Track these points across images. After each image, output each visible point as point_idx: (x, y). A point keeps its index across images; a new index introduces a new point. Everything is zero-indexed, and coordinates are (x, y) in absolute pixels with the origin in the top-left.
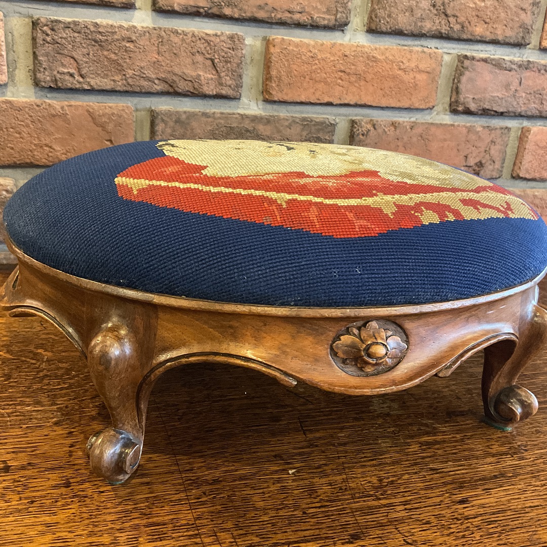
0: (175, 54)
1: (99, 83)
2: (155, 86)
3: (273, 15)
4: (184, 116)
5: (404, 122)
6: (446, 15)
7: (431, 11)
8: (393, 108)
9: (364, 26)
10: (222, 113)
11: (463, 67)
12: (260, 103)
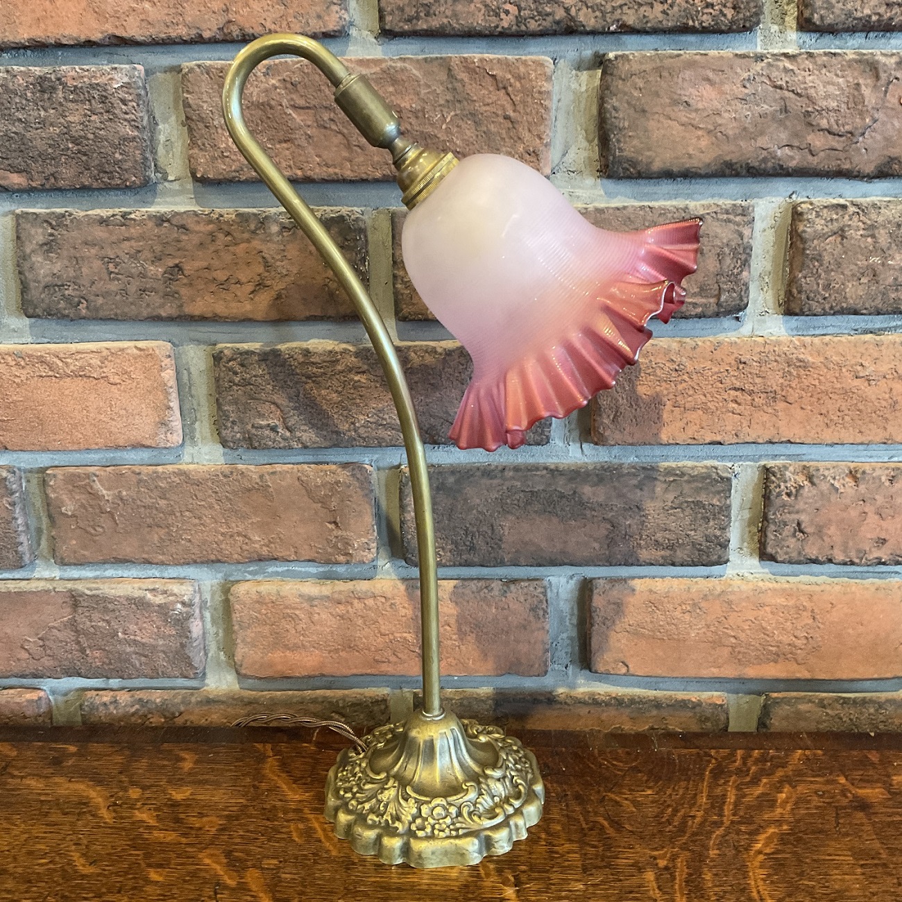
4: (451, 480)
9: (780, 305)
10: (517, 469)
12: (587, 446)
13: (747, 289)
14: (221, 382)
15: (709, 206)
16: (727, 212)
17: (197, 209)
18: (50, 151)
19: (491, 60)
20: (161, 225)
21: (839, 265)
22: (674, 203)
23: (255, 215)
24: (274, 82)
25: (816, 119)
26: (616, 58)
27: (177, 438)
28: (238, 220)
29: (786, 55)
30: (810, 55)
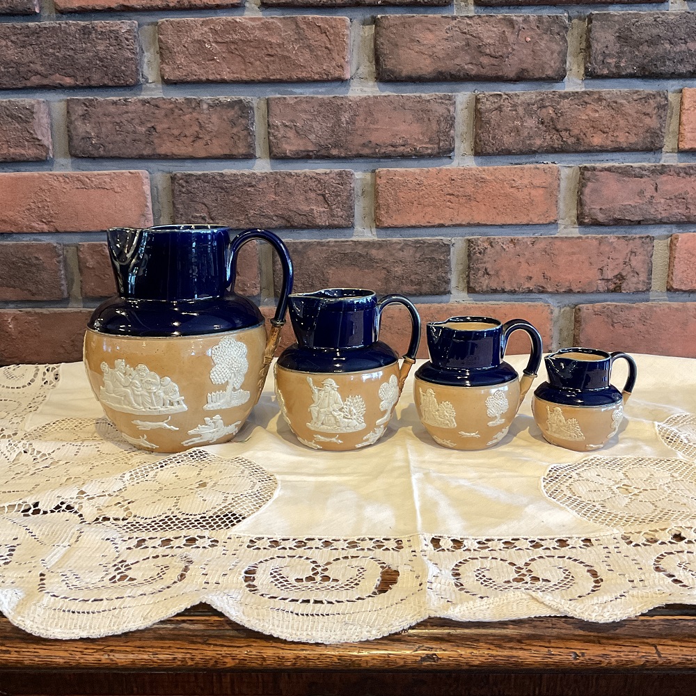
0: (290, 193)
2: (274, 222)
3: (377, 150)
4: (301, 246)
5: (523, 238)
6: (557, 130)
7: (539, 128)
8: (509, 225)
9: (472, 150)
10: (336, 242)
11: (583, 178)
12: (374, 230)
13: (454, 139)
14: (175, 192)
15: (431, 96)
16: (441, 99)
17: (164, 96)
18: (87, 65)
19: (318, 18)
20: (144, 105)
21: (499, 125)
22: (415, 94)
23: (195, 99)
24: (206, 29)
25: (483, 49)
26: (381, 17)
28: (186, 102)
29: (467, 17)
30: (480, 16)
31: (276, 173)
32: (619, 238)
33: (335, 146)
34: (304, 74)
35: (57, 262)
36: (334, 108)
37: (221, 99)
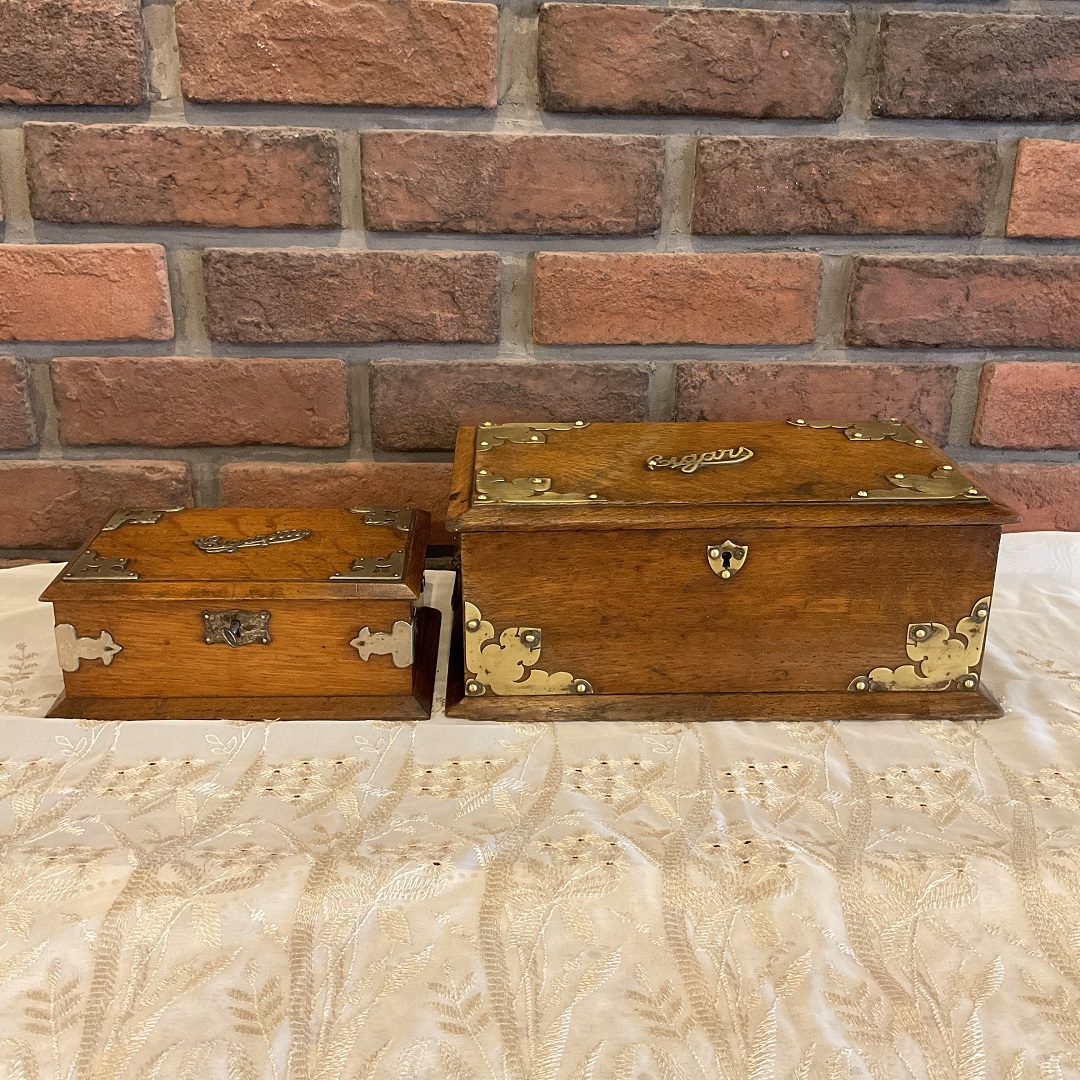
0: (397, 289)
1: (294, 334)
2: (372, 334)
3: (538, 225)
4: (414, 372)
5: (763, 366)
6: (823, 201)
7: (794, 197)
9: (688, 226)
10: (470, 365)
11: (858, 278)
12: (530, 346)
13: (660, 211)
14: (210, 281)
15: (628, 139)
16: (643, 144)
17: (188, 125)
18: (57, 70)
19: (445, 6)
20: (156, 139)
21: (732, 192)
22: (601, 135)
23: (239, 132)
24: (257, 16)
25: (712, 67)
26: (550, 7)
27: (169, 332)
28: (225, 136)
29: (689, 11)
30: (710, 12)
31: (376, 255)
32: (905, 369)
33: (472, 216)
34: (421, 97)
35: (19, 389)
36: (469, 154)
37: (283, 133)
